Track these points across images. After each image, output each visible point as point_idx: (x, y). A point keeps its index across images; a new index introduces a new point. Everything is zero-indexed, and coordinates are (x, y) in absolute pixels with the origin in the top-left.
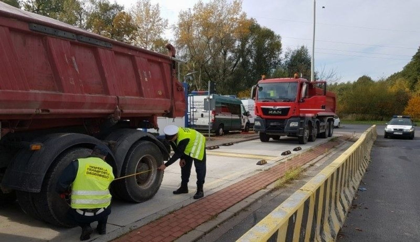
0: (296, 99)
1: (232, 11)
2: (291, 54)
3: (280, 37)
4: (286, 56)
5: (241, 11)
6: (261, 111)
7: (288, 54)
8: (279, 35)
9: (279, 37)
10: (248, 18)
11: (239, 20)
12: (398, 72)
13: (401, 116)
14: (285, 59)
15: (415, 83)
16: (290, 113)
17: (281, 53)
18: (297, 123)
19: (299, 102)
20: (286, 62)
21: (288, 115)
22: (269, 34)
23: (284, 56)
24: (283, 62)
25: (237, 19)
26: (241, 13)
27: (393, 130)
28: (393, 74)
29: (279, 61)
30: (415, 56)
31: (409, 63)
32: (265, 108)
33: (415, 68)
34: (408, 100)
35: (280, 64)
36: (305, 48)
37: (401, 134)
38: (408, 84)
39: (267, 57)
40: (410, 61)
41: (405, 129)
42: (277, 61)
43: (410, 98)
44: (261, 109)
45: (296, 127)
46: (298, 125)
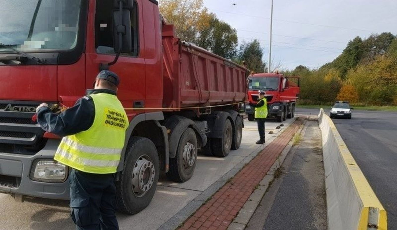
0: (277, 89)
1: (195, 6)
2: (245, 46)
3: (236, 31)
4: (241, 48)
5: (203, 7)
6: (251, 98)
7: (242, 46)
8: (234, 29)
9: (234, 31)
10: (209, 13)
11: (201, 14)
12: (329, 62)
13: (342, 102)
14: (240, 50)
15: (344, 73)
16: (273, 100)
17: (237, 45)
18: (278, 107)
19: (280, 91)
20: (240, 53)
21: (272, 101)
22: (226, 28)
23: (240, 48)
24: (238, 53)
25: (198, 13)
26: (202, 8)
27: (336, 112)
28: (325, 64)
29: (235, 52)
30: (345, 50)
31: (340, 56)
32: (254, 96)
33: (344, 60)
34: (340, 88)
35: (236, 55)
36: (258, 41)
37: (343, 115)
38: (339, 73)
39: (224, 48)
40: (341, 54)
41: (345, 111)
42: (232, 52)
43: (342, 86)
44: (251, 96)
45: (277, 109)
46: (279, 108)
